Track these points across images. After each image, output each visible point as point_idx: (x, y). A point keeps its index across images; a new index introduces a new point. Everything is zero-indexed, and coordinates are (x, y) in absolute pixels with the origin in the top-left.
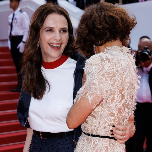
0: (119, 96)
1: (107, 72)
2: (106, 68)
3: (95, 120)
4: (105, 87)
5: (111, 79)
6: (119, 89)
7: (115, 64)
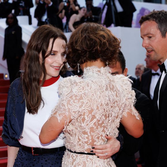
0: (89, 116)
1: (74, 95)
2: (74, 90)
3: (71, 138)
4: (73, 108)
5: (79, 101)
6: (88, 110)
7: (83, 87)
